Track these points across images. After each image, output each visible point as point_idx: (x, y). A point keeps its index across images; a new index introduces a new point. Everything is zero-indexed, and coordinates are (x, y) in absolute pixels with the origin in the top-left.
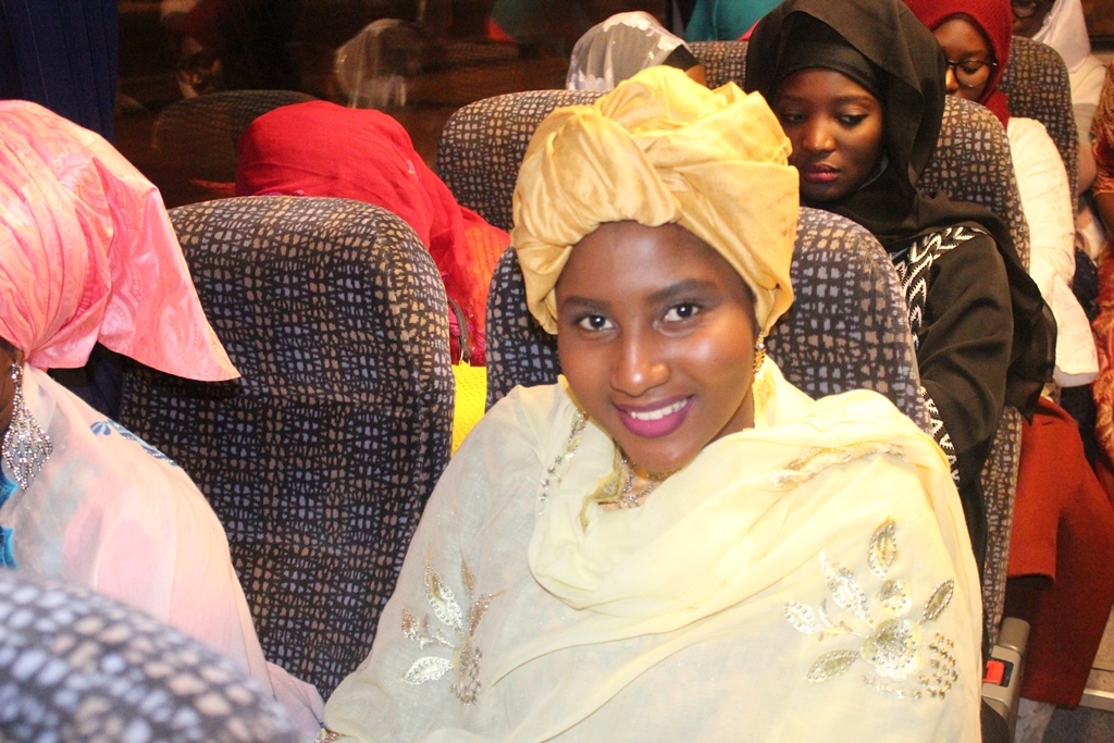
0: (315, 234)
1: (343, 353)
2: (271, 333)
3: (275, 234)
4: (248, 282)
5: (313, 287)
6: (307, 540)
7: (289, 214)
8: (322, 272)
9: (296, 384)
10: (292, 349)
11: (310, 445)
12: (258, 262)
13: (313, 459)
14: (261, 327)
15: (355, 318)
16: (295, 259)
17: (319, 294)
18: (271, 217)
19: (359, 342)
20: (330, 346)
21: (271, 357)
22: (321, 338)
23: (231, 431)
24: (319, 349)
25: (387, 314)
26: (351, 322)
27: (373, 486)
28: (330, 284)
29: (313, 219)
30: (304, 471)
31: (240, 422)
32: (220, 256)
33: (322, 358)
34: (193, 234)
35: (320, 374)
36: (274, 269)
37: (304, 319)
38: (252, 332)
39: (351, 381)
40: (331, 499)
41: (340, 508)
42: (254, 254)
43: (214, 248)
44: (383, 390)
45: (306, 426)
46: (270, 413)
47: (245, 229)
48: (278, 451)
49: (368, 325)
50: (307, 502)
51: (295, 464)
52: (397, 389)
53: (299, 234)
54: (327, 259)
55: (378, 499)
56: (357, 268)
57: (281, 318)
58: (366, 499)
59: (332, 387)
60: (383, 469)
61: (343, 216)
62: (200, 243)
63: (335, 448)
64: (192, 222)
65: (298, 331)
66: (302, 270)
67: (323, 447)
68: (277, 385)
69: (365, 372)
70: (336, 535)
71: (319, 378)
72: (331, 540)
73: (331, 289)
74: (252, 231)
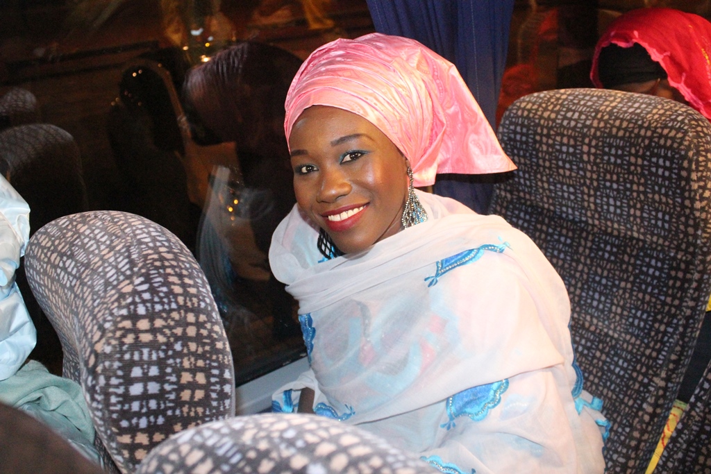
0: (640, 123)
1: (646, 207)
2: (595, 184)
3: (609, 119)
4: (585, 149)
5: (633, 160)
6: (595, 321)
7: (620, 105)
8: (641, 151)
9: (606, 219)
10: (608, 197)
11: (608, 260)
12: (595, 136)
13: (609, 271)
14: (589, 179)
15: (660, 186)
16: (622, 138)
17: (636, 165)
18: (607, 106)
19: (660, 202)
20: (637, 200)
21: (592, 199)
22: (631, 194)
23: (556, 240)
24: (629, 201)
25: (687, 188)
26: (657, 188)
27: (650, 300)
28: (645, 159)
29: (638, 111)
30: (601, 277)
31: (563, 236)
32: (568, 129)
33: (629, 207)
34: (552, 111)
35: (625, 217)
36: (605, 142)
37: (621, 180)
38: (582, 181)
39: (648, 226)
40: (617, 300)
41: (623, 308)
42: (593, 130)
43: (565, 123)
44: (671, 238)
45: (608, 248)
46: (584, 234)
47: (589, 112)
48: (585, 260)
49: (670, 193)
50: (600, 298)
51: (596, 271)
52: (682, 239)
53: (627, 120)
54: (647, 142)
55: (652, 310)
56: (669, 152)
57: (605, 175)
58: (643, 307)
59: (632, 227)
60: (660, 291)
61: (662, 112)
62: (556, 118)
63: (627, 268)
64: (552, 103)
65: (615, 186)
66: (626, 146)
67: (618, 265)
68: (593, 217)
69: (660, 223)
70: (616, 324)
71: (624, 219)
72: (612, 326)
73: (646, 163)
74: (593, 114)
